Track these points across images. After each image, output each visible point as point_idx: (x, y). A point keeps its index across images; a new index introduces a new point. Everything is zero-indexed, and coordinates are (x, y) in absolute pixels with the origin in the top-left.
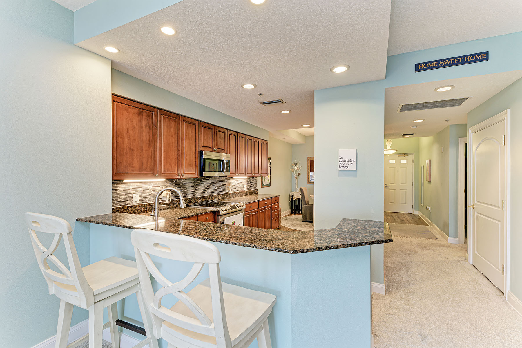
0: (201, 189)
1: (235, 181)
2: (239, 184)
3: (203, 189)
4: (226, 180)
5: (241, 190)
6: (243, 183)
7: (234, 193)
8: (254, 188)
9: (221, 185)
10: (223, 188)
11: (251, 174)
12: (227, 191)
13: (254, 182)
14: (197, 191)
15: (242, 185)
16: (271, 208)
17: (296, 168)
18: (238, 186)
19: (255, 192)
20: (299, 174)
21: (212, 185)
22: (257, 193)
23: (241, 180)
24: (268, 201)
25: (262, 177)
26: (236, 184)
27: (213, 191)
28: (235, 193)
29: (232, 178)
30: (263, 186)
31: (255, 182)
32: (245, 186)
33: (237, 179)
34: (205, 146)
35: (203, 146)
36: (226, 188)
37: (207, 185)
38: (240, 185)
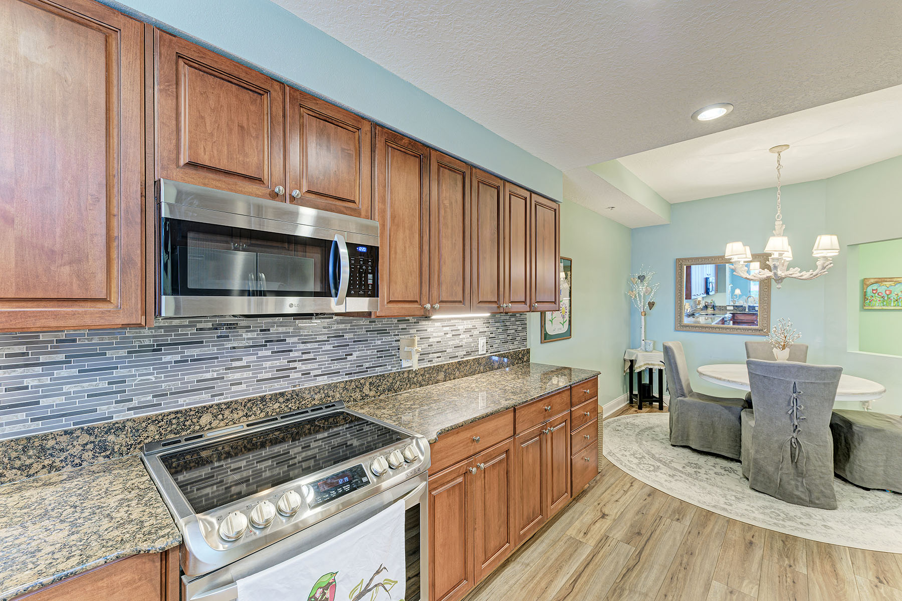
0: (268, 364)
1: (445, 329)
2: (461, 337)
3: (282, 362)
4: (401, 326)
5: (468, 354)
6: (476, 332)
7: (438, 369)
8: (516, 347)
9: (379, 342)
10: (389, 353)
11: (495, 305)
12: (405, 364)
13: (515, 327)
14: (237, 376)
15: (471, 340)
16: (569, 421)
17: (642, 288)
18: (456, 342)
19: (521, 359)
20: (651, 305)
21: (328, 347)
22: (528, 360)
23: (468, 325)
24: (557, 400)
25: (543, 314)
26: (449, 336)
27: (336, 366)
28: (442, 366)
29: (427, 318)
30: (546, 338)
31: (520, 328)
32: (482, 341)
33: (450, 319)
34: (207, 163)
35: (192, 165)
36: (402, 354)
37: (302, 346)
38: (465, 339)
